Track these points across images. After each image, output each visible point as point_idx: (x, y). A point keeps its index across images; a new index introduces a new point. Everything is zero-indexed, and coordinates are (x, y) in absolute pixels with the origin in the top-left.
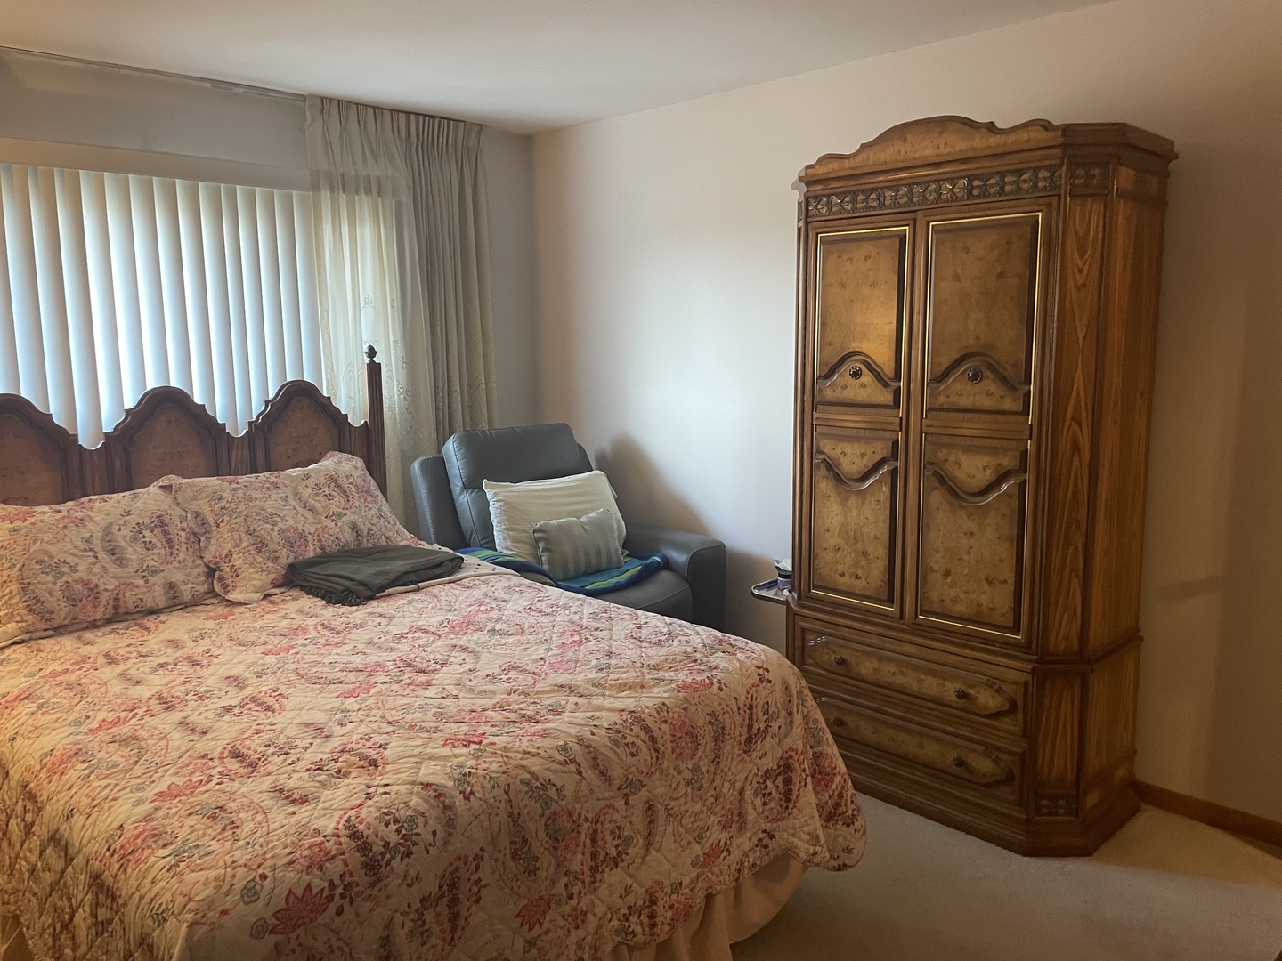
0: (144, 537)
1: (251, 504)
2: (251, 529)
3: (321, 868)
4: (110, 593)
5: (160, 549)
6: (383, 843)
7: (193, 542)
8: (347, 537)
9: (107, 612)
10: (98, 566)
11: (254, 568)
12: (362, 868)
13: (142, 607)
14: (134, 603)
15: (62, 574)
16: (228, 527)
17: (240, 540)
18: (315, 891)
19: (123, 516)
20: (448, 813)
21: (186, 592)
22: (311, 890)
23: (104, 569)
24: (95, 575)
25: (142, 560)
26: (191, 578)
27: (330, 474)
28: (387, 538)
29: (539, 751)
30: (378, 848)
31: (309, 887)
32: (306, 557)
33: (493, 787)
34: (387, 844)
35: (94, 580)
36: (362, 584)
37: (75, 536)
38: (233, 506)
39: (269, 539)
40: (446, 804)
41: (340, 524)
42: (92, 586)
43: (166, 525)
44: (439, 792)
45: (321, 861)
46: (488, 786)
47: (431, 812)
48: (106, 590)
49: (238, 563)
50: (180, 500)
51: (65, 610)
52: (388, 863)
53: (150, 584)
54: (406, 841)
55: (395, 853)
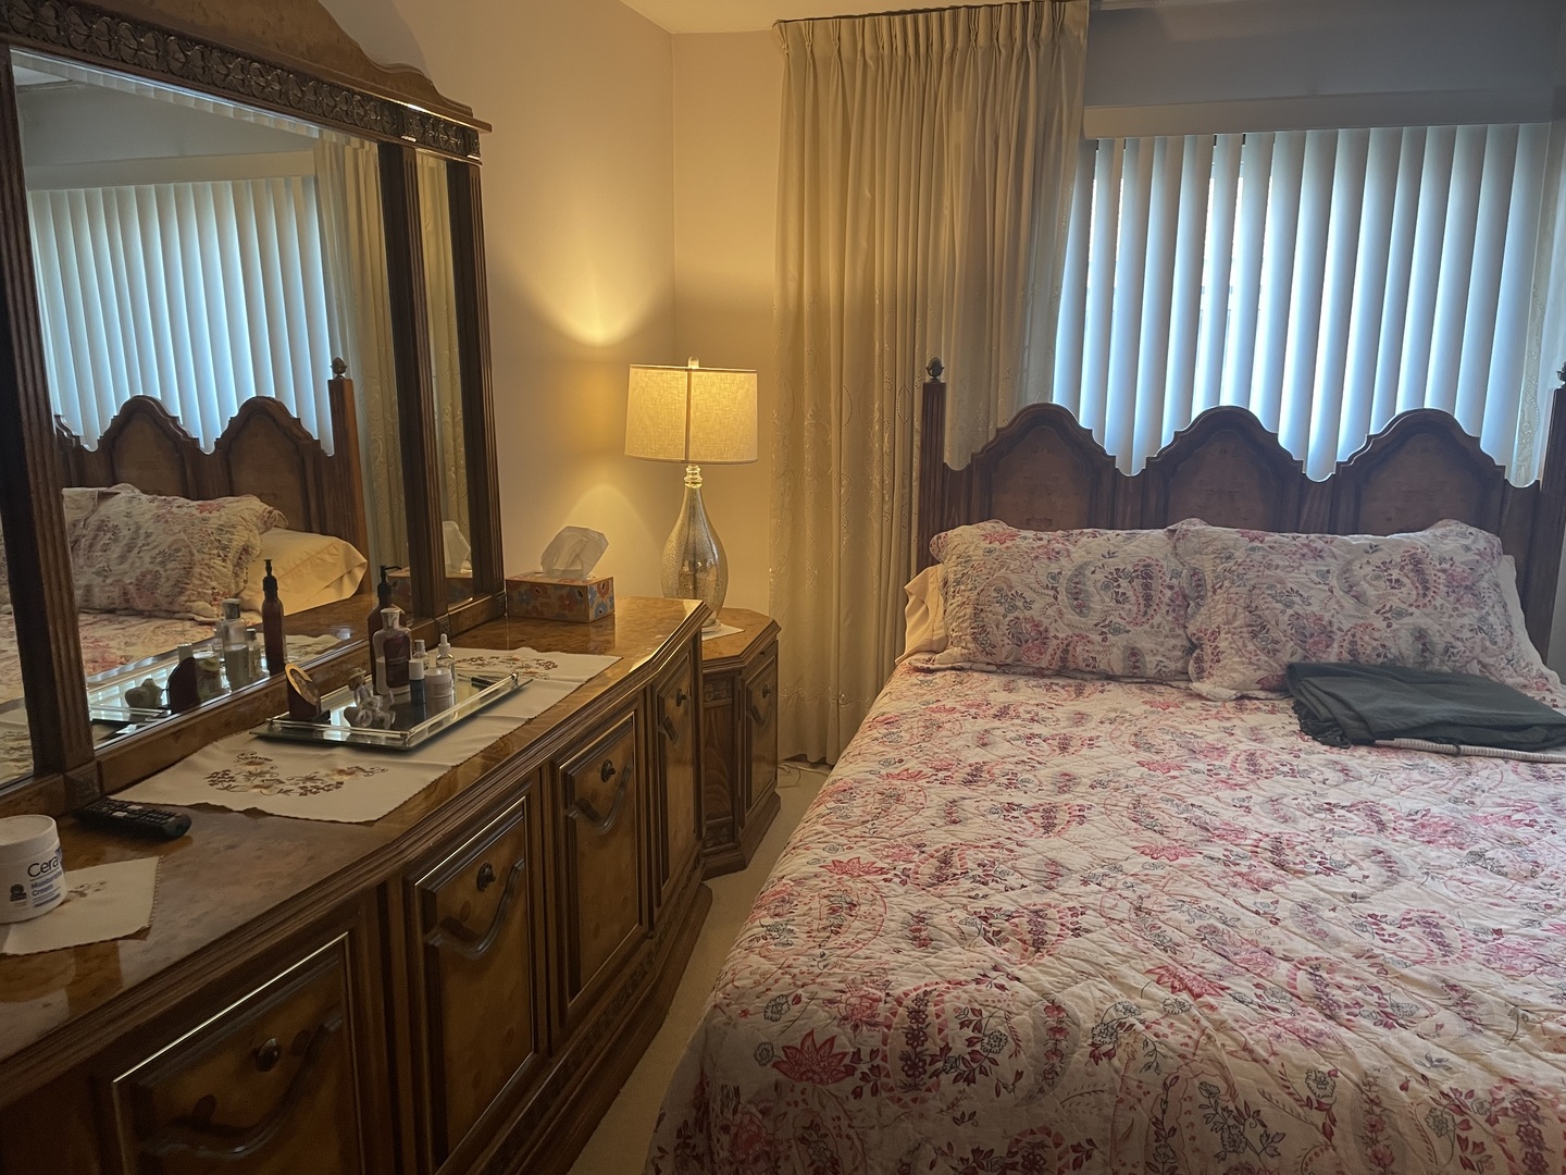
0: (1119, 586)
1: (1267, 572)
2: (1253, 605)
3: (856, 1027)
4: (1059, 641)
5: (1133, 605)
6: (943, 1044)
7: (1179, 606)
8: (1402, 645)
9: (1054, 662)
10: (1054, 608)
11: (1240, 657)
12: (901, 1059)
13: (1094, 667)
14: (1084, 660)
15: (1015, 608)
16: (1225, 596)
17: (1235, 615)
18: (836, 1050)
19: (1103, 556)
20: (1056, 1060)
21: (1151, 664)
22: (832, 1047)
23: (1060, 612)
24: (1048, 617)
25: (1107, 613)
26: (1161, 649)
27: (1413, 551)
28: (1484, 666)
29: (1272, 1059)
30: (932, 1047)
31: (832, 1040)
32: (1322, 661)
33: (1148, 1067)
34: (946, 1049)
35: (1046, 622)
36: (1360, 718)
37: (1043, 569)
38: (1241, 570)
39: (1273, 623)
40: (1058, 1047)
41: (1395, 626)
42: (1041, 629)
43: (1151, 578)
44: (1064, 1025)
45: (860, 1020)
46: (1142, 1060)
47: (1032, 1044)
48: (1056, 637)
49: (1223, 645)
50: (1179, 550)
51: (1008, 647)
52: (936, 1074)
53: (1108, 643)
54: (973, 1060)
55: (952, 1067)
